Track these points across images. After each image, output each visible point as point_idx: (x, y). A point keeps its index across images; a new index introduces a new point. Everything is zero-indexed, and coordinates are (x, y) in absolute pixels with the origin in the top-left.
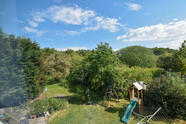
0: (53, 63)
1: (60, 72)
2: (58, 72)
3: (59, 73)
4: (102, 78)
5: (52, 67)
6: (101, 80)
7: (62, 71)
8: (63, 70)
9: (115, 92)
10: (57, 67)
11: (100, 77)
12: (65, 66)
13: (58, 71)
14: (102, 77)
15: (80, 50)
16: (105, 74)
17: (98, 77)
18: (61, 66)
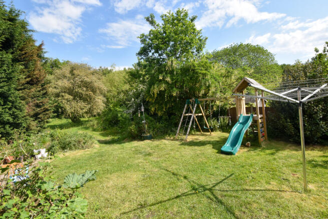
0: (65, 83)
1: (83, 101)
2: (77, 101)
3: (81, 104)
4: (174, 81)
5: (65, 92)
6: (171, 86)
7: (87, 99)
8: (91, 99)
9: (201, 112)
10: (76, 90)
11: (168, 79)
12: (94, 91)
13: (78, 99)
14: (172, 79)
15: (127, 68)
16: (181, 73)
17: (163, 79)
18: (85, 89)
